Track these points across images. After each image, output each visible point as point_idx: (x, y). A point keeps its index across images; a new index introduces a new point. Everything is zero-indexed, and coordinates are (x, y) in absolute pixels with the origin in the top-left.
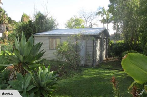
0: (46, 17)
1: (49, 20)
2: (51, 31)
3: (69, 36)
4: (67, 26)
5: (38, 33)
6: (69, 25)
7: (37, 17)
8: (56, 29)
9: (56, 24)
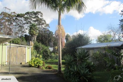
0: (84, 36)
1: (86, 38)
2: (87, 45)
3: (100, 48)
4: (98, 41)
5: (79, 47)
6: (99, 40)
7: (78, 37)
8: (90, 44)
9: (90, 40)
